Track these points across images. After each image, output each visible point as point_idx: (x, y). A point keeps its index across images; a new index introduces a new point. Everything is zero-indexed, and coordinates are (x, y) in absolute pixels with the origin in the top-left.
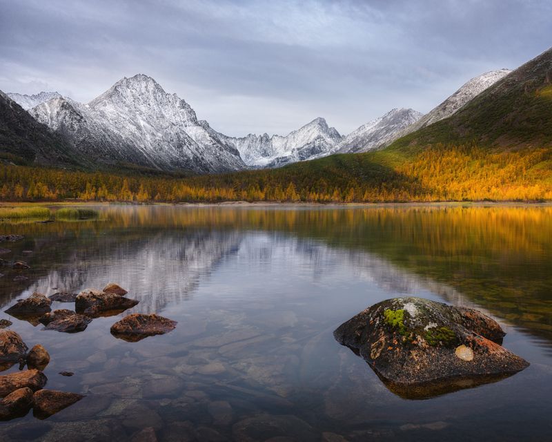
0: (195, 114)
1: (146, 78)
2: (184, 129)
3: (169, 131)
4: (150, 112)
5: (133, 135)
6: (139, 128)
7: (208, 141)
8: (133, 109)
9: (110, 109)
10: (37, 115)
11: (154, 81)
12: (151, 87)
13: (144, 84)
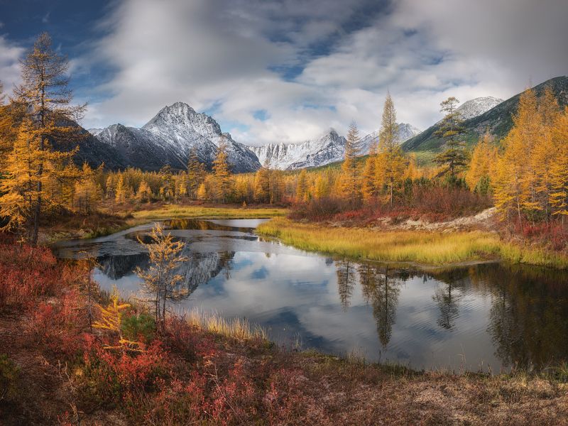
0: (219, 127)
1: (182, 105)
2: (210, 139)
3: (198, 141)
4: (184, 129)
5: (172, 147)
6: (176, 141)
7: (231, 149)
8: (172, 128)
9: (155, 130)
10: (102, 138)
11: (188, 106)
12: (186, 111)
13: (180, 110)
